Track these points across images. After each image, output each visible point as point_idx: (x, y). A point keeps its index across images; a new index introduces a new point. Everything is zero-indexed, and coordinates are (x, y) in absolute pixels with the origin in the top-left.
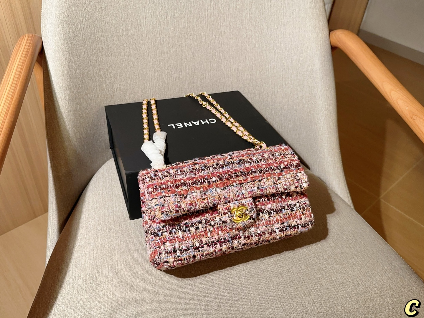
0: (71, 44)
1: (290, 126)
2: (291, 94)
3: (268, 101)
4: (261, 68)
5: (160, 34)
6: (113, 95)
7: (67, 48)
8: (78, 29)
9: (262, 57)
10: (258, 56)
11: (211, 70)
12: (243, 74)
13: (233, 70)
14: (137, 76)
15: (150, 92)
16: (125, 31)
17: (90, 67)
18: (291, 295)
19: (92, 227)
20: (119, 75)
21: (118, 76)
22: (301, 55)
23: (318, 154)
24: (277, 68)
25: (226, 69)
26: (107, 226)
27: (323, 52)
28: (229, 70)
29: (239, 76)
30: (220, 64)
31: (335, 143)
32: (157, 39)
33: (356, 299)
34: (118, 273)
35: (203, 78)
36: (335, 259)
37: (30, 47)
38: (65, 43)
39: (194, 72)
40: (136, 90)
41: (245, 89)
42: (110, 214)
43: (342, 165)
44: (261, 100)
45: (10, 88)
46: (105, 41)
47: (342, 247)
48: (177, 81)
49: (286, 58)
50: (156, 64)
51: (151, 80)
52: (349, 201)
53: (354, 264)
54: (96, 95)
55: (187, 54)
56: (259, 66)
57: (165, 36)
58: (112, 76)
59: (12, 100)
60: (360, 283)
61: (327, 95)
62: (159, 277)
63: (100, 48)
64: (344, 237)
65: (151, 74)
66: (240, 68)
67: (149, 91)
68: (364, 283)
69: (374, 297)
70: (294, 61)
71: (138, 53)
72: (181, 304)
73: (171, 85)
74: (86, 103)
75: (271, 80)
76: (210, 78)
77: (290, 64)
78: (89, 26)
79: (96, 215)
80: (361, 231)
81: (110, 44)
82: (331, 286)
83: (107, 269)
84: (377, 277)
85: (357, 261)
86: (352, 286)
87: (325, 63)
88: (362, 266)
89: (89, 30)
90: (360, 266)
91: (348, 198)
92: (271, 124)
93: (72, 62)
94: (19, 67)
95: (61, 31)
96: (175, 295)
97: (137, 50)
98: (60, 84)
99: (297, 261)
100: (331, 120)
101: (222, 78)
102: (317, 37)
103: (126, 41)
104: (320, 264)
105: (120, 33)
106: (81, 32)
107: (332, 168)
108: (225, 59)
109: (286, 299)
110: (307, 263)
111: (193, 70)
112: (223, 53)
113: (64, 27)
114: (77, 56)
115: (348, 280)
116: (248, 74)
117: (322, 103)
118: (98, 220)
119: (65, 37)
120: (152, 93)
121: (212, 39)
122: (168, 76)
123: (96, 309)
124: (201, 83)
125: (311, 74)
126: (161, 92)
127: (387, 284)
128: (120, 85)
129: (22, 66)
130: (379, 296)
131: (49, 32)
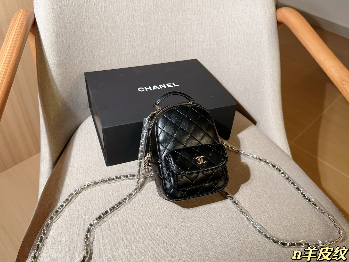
0: (59, 18)
1: (241, 89)
2: (242, 62)
3: (223, 68)
4: (218, 39)
5: (133, 10)
6: (94, 61)
7: (55, 21)
8: (64, 5)
9: (219, 30)
10: (215, 30)
11: (176, 40)
12: (202, 44)
13: (194, 41)
14: (114, 46)
15: (125, 59)
16: (104, 7)
17: (75, 38)
18: (237, 227)
19: (75, 169)
20: (99, 45)
21: (97, 45)
22: (252, 29)
23: (264, 113)
24: (231, 39)
25: (189, 40)
26: (88, 169)
27: (270, 27)
28: (191, 41)
29: (199, 46)
30: (183, 35)
31: (278, 104)
32: (130, 14)
33: (290, 231)
34: (96, 206)
35: (169, 47)
36: (273, 198)
37: (25, 20)
38: (54, 17)
39: (161, 42)
40: (113, 57)
41: (204, 58)
42: (91, 159)
43: (283, 123)
44: (218, 67)
45: (8, 55)
46: (87, 16)
47: (280, 189)
48: (147, 50)
49: (239, 31)
50: (129, 35)
51: (125, 49)
52: (288, 152)
53: (289, 203)
54: (79, 61)
55: (156, 27)
56: (216, 38)
57: (137, 12)
58: (93, 45)
59: (9, 64)
60: (293, 219)
61: (272, 63)
62: (130, 210)
63: (83, 21)
64: (282, 182)
65: (125, 44)
66: (200, 40)
67: (123, 58)
68: (296, 219)
69: (304, 230)
70: (246, 34)
71: (114, 26)
72: (146, 232)
73: (142, 53)
74: (71, 67)
75: (226, 50)
76: (175, 48)
77: (242, 36)
78: (73, 3)
79: (79, 160)
80: (296, 176)
81: (91, 18)
82: (269, 220)
83: (88, 203)
84: (307, 215)
85: (292, 201)
86: (286, 221)
87: (271, 35)
88: (295, 205)
89: (73, 6)
90: (294, 205)
91: (288, 149)
92: (226, 88)
93: (59, 33)
94: (15, 37)
95: (50, 7)
96: (142, 225)
97: (113, 24)
98: (50, 51)
99: (242, 200)
100: (275, 84)
101: (185, 48)
102: (265, 14)
103: (105, 16)
104: (261, 202)
105: (100, 8)
106: (67, 8)
107: (275, 125)
108: (188, 31)
109: (232, 230)
110: (251, 201)
111: (161, 41)
112: (186, 27)
113: (52, 4)
114: (63, 28)
115: (284, 216)
116: (207, 45)
117: (268, 70)
118: (81, 164)
119: (54, 12)
120: (126, 60)
121: (177, 14)
122: (139, 45)
123: (77, 235)
124: (167, 52)
125: (259, 45)
126: (134, 59)
127: (315, 220)
128: (99, 53)
129: (17, 36)
130: (308, 229)
131: (40, 8)
